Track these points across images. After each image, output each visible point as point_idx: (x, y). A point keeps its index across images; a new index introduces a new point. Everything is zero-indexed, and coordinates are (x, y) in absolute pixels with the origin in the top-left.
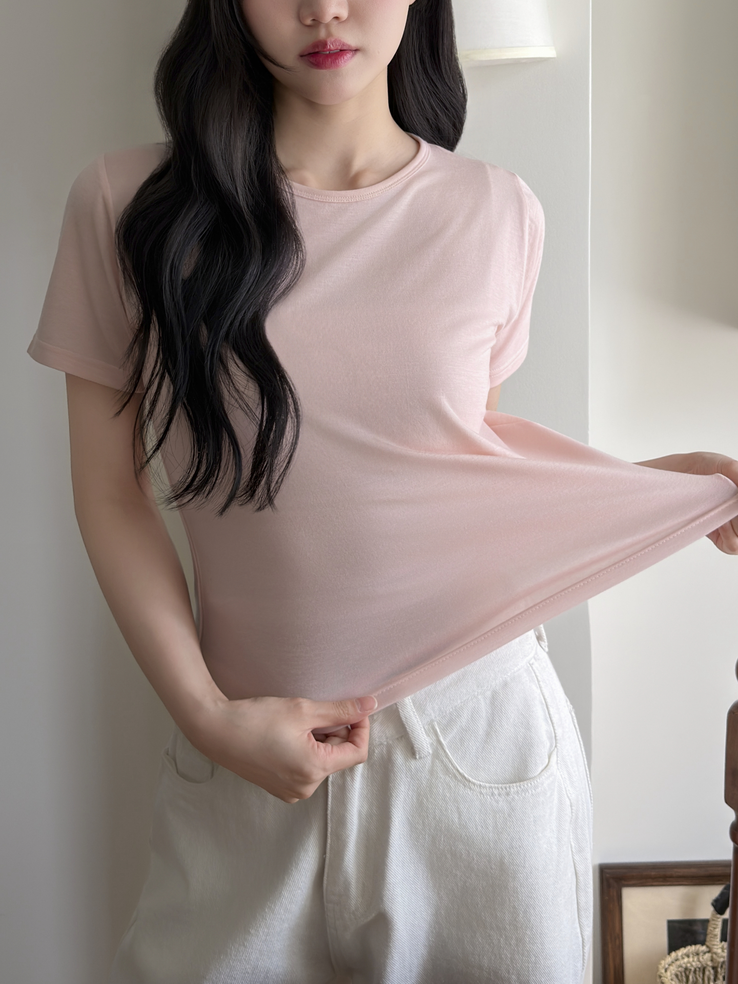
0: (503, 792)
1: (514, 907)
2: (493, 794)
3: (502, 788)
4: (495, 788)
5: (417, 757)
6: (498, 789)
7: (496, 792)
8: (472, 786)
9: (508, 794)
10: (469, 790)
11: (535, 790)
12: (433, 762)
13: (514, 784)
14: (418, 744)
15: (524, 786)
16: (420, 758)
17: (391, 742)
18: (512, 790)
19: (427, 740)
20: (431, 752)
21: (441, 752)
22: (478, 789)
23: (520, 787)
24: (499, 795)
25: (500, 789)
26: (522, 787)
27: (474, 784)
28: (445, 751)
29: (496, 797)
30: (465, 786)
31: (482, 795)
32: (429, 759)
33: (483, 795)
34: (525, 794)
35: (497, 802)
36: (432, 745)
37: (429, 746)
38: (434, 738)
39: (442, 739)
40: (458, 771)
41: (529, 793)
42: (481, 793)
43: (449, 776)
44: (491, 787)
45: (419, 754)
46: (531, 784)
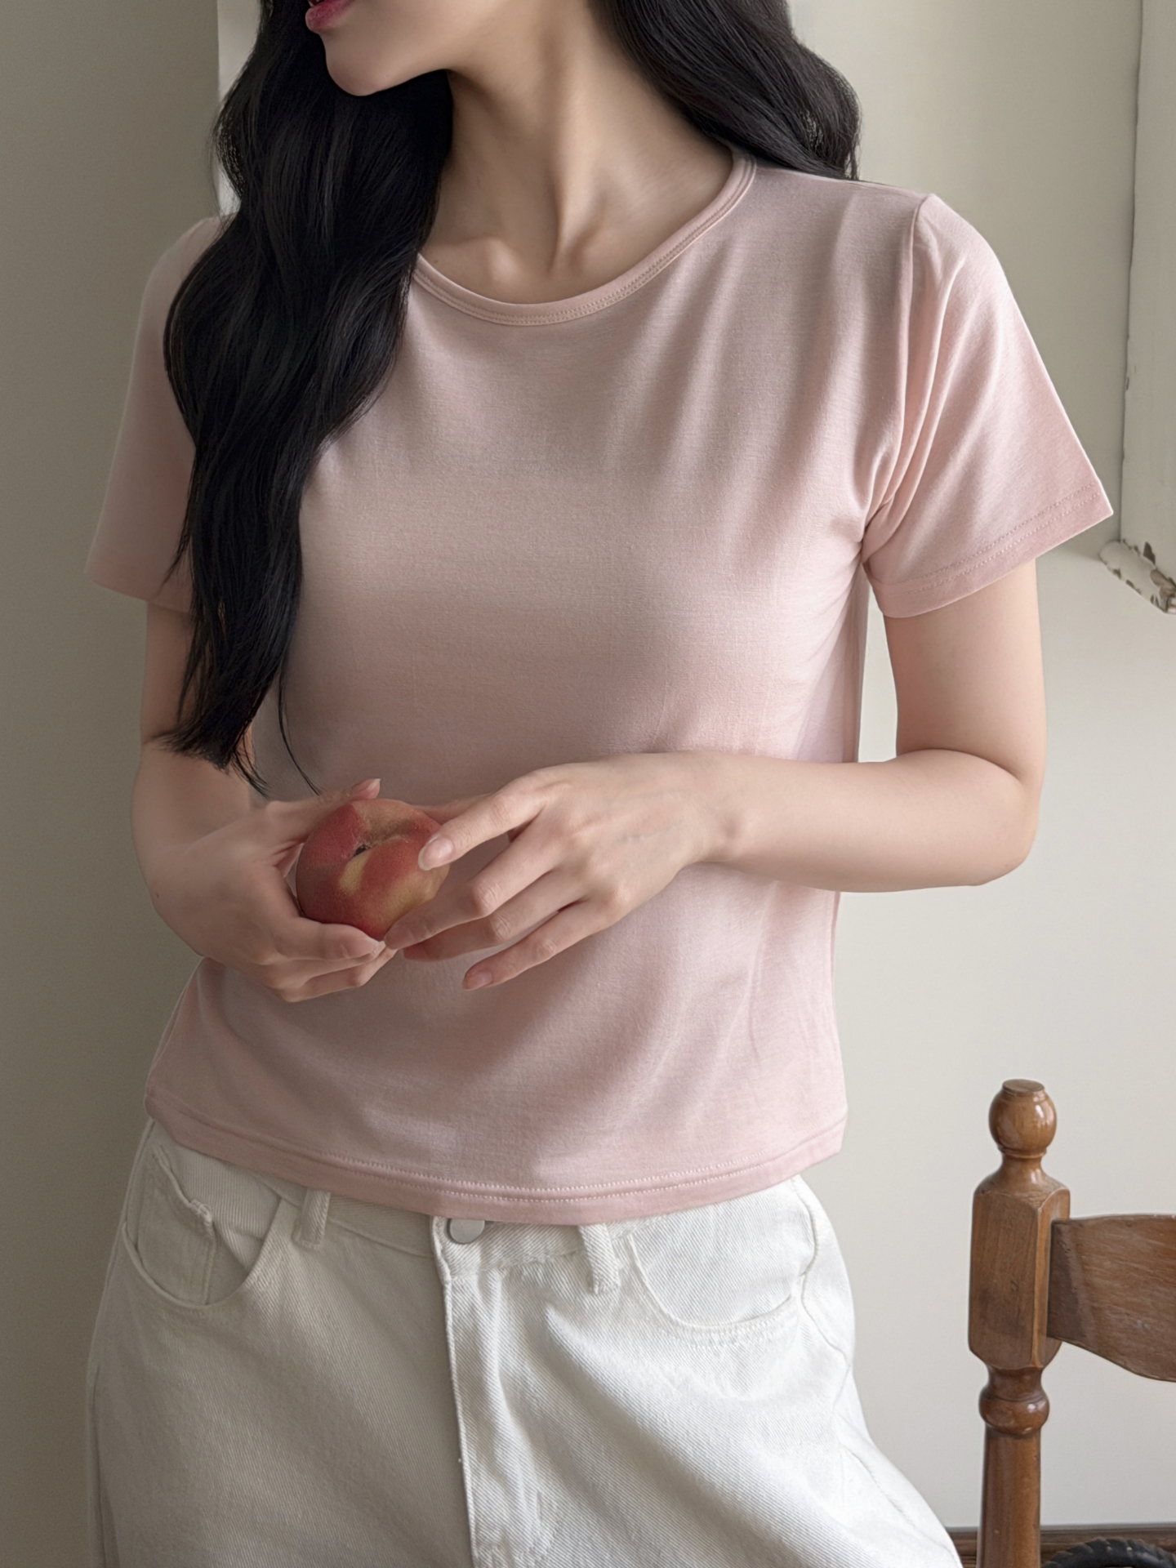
0: (727, 1340)
2: (711, 1342)
3: (724, 1331)
4: (714, 1332)
5: (596, 1290)
6: (719, 1335)
7: (716, 1337)
8: (680, 1332)
9: (732, 1341)
10: (674, 1338)
11: (772, 1334)
12: (621, 1300)
14: (600, 1269)
15: (755, 1326)
16: (601, 1291)
17: (553, 1260)
18: (739, 1333)
19: (615, 1262)
20: (619, 1283)
21: (636, 1284)
23: (750, 1328)
24: (719, 1342)
25: (722, 1334)
26: (753, 1327)
27: (684, 1328)
28: (643, 1284)
29: (715, 1347)
30: (668, 1332)
31: (694, 1346)
32: (616, 1294)
34: (758, 1340)
35: (716, 1356)
36: (622, 1272)
37: (617, 1273)
38: (627, 1259)
39: (639, 1264)
40: (661, 1311)
41: (763, 1337)
43: (645, 1320)
44: (708, 1331)
45: (599, 1286)
46: (766, 1324)
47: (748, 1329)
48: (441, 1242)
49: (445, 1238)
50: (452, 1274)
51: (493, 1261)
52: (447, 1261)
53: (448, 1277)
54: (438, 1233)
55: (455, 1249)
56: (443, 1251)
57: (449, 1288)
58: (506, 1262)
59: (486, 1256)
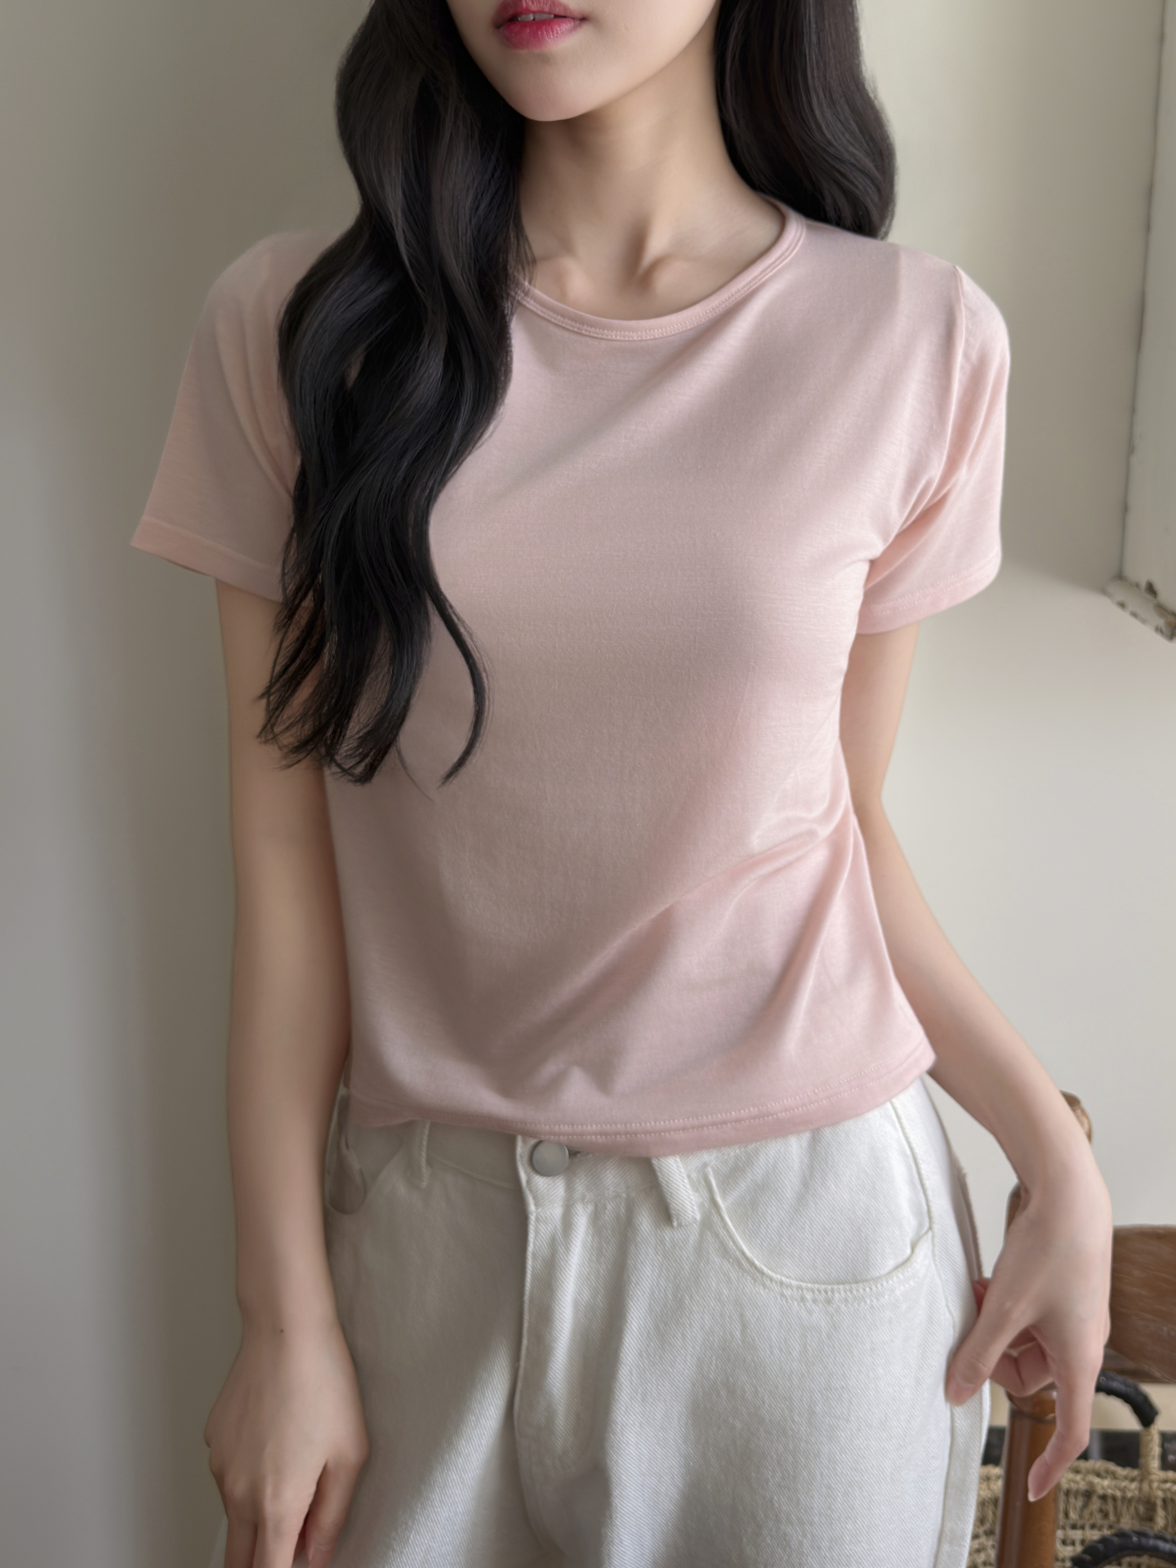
0: (822, 1297)
1: (829, 1487)
2: (803, 1299)
3: (819, 1291)
4: (808, 1289)
5: (675, 1224)
6: (813, 1291)
7: (809, 1296)
8: (768, 1283)
9: (829, 1302)
10: (761, 1287)
11: (878, 1300)
12: (702, 1235)
13: (841, 1287)
14: (676, 1204)
15: (858, 1291)
16: (680, 1225)
17: (633, 1195)
18: (837, 1295)
19: (692, 1197)
20: (698, 1217)
21: (715, 1218)
22: (777, 1288)
23: (851, 1292)
24: (814, 1301)
25: (817, 1292)
26: (855, 1292)
27: (771, 1279)
28: (722, 1219)
29: (808, 1304)
30: (755, 1281)
31: (784, 1300)
32: (695, 1229)
33: (787, 1298)
34: (859, 1305)
35: (810, 1312)
36: (701, 1206)
37: (695, 1208)
38: (706, 1194)
39: (719, 1199)
40: (743, 1253)
41: (866, 1302)
42: (782, 1295)
43: (729, 1261)
44: (799, 1288)
45: (678, 1220)
46: (871, 1289)
47: (848, 1293)
48: (525, 1172)
49: (529, 1169)
50: (537, 1205)
51: (577, 1195)
52: (531, 1191)
53: (532, 1207)
54: (522, 1164)
55: (540, 1182)
56: (528, 1182)
57: (532, 1218)
58: (589, 1196)
59: (570, 1188)
